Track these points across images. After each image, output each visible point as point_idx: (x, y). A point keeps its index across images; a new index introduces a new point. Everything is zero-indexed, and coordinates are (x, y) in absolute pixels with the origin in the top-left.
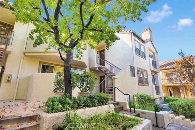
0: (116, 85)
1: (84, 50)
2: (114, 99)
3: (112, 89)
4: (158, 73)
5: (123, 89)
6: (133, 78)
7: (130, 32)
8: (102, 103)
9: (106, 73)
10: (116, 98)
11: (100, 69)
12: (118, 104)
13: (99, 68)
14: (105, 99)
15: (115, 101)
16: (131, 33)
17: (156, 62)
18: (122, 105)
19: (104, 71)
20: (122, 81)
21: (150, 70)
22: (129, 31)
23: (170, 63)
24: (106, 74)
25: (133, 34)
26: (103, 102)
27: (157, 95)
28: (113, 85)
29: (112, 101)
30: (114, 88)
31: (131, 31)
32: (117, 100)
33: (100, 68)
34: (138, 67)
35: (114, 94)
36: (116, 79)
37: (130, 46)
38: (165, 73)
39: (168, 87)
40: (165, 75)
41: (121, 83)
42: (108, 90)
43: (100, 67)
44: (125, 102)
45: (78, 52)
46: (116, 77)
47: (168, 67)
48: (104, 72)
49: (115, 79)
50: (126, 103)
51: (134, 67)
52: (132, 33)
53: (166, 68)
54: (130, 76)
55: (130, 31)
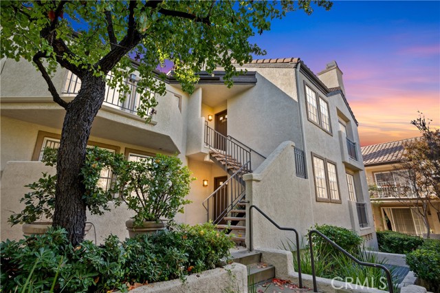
0: (253, 200)
1: (161, 94)
2: (247, 242)
3: (242, 211)
4: (360, 172)
5: (276, 210)
6: (302, 180)
7: (291, 61)
8: (206, 262)
9: (229, 167)
10: (254, 238)
11: (213, 158)
12: (260, 258)
13: (211, 154)
14: (215, 248)
15: (251, 250)
16: (294, 65)
17: (354, 144)
18: (273, 261)
19: (223, 163)
20: (272, 189)
21: (343, 162)
22: (289, 60)
23: (384, 150)
24: (229, 170)
25: (301, 66)
26: (207, 256)
27: (362, 229)
28: (247, 200)
29: (241, 249)
30: (247, 208)
31: (295, 60)
32: (257, 247)
33: (213, 156)
34: (313, 152)
35: (247, 227)
36: (254, 182)
37: (291, 99)
38: (373, 172)
39: (381, 208)
40: (374, 178)
41: (270, 194)
42: (233, 214)
43: (213, 153)
44: (283, 251)
45: (141, 98)
46: (255, 175)
47: (380, 159)
48: (224, 165)
49: (251, 180)
50: (285, 256)
51: (303, 153)
52: (297, 65)
53: (376, 160)
54: (294, 175)
55: (293, 58)
